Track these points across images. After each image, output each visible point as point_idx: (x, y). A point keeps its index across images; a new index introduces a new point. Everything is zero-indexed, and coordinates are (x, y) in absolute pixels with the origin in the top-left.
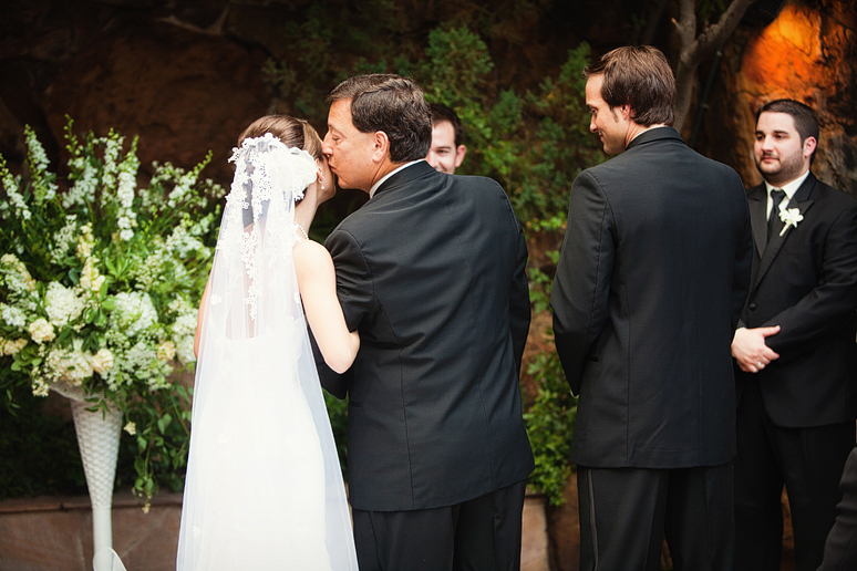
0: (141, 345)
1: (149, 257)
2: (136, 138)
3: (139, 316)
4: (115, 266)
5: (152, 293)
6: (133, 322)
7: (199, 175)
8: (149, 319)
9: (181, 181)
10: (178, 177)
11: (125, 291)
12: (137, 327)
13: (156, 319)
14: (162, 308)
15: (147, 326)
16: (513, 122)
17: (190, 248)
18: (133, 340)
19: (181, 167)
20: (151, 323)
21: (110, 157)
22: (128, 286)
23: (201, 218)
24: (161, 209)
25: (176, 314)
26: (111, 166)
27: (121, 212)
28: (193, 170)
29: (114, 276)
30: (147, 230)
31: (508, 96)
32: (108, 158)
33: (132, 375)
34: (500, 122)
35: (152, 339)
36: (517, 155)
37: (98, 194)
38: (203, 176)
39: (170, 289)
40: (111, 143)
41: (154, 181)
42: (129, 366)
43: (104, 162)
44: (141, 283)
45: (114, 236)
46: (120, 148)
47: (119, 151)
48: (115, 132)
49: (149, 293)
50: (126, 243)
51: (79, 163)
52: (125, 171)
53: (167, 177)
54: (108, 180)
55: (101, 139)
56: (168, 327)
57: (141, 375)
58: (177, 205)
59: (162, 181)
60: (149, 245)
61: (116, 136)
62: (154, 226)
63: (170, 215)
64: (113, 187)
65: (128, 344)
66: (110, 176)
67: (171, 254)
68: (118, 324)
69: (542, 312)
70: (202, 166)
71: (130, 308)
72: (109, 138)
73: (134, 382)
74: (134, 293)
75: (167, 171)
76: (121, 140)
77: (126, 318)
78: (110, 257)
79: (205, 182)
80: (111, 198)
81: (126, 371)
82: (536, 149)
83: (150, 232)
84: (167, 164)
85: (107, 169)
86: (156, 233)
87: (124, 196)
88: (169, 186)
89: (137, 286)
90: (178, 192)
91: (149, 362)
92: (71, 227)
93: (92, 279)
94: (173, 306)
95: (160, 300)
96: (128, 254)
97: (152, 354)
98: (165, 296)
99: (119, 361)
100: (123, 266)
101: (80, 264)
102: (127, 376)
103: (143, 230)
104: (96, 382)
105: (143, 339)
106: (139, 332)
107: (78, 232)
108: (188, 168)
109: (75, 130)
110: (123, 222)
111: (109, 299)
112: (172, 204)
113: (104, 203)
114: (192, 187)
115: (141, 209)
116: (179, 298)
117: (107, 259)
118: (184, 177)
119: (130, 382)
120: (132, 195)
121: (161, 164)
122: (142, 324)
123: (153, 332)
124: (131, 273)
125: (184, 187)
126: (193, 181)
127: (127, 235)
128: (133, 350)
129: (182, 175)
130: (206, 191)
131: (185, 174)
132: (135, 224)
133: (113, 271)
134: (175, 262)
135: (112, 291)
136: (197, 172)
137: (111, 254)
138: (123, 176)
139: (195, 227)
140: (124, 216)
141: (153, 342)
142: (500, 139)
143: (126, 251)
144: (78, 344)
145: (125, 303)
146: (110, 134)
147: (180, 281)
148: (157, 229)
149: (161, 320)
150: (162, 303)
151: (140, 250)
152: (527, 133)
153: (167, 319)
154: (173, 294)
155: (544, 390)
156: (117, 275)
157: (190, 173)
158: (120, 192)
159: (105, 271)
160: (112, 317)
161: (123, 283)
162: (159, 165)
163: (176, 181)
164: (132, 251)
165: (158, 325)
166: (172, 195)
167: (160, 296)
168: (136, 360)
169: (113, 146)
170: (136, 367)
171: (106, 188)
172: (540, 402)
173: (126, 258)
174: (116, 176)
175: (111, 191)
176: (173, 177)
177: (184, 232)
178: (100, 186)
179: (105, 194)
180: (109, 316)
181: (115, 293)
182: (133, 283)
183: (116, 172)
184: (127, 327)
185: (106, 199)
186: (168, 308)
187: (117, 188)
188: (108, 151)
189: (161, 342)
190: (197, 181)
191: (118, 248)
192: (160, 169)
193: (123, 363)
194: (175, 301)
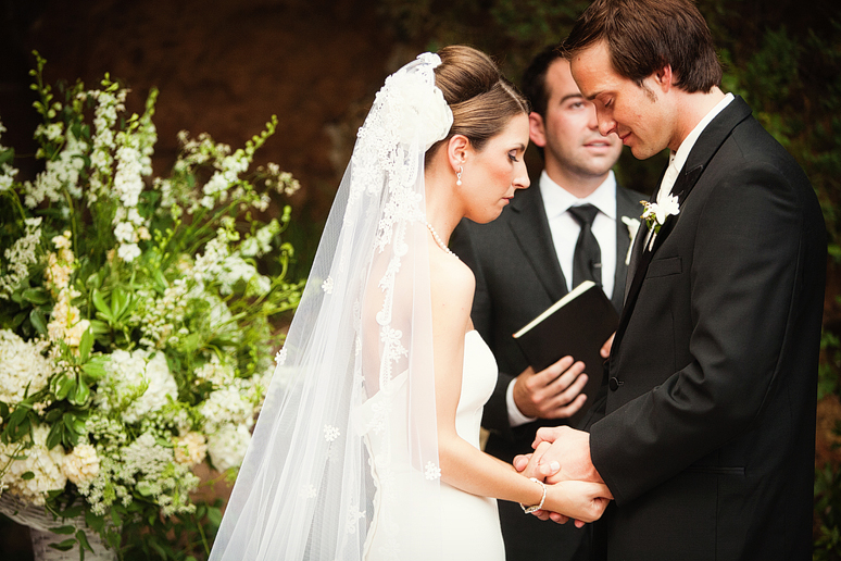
0: (147, 438)
1: (167, 292)
2: (154, 94)
3: (143, 389)
4: (109, 304)
5: (169, 351)
6: (134, 398)
7: (254, 156)
8: (162, 395)
9: (225, 165)
10: (220, 158)
11: (123, 346)
12: (141, 408)
13: (175, 395)
14: (185, 377)
15: (158, 407)
16: (784, 82)
17: (234, 277)
18: (134, 430)
19: (225, 143)
20: (165, 402)
21: (104, 122)
22: (128, 339)
23: (258, 228)
24: (190, 211)
25: (208, 388)
26: (105, 137)
27: (119, 213)
28: (244, 148)
29: (106, 322)
30: (163, 245)
31: (775, 38)
32: (100, 123)
33: (132, 490)
34: (763, 81)
35: (167, 428)
36: (790, 137)
37: (83, 182)
38: (260, 157)
39: (201, 345)
40: (105, 98)
41: (181, 165)
42: (126, 474)
43: (93, 130)
44: (149, 337)
45: (110, 255)
46: (121, 107)
47: (119, 113)
48: (112, 81)
49: (164, 351)
50: (127, 265)
51: (54, 132)
52: (128, 144)
53: (201, 158)
54: (100, 160)
55: (91, 92)
56: (194, 409)
57: (146, 488)
58: (218, 206)
59: (194, 166)
60: (170, 270)
61: (115, 86)
62: (177, 239)
63: (204, 222)
64: (108, 171)
65: (123, 436)
66: (102, 154)
67: (202, 286)
68: (110, 402)
69: (826, 398)
70: (260, 141)
71: (131, 377)
72: (103, 89)
73: (134, 499)
74: (140, 351)
75: (202, 149)
76: (123, 95)
77: (122, 392)
78: (100, 289)
79: (266, 168)
80: (105, 190)
81: (120, 482)
82: (821, 127)
83: (167, 249)
84: (202, 136)
85: (98, 141)
86: (182, 251)
87: (124, 188)
88: (205, 172)
89: (143, 341)
90: (219, 184)
91: (161, 467)
92: (33, 238)
93: (69, 326)
94: (203, 372)
95: (182, 362)
96: (132, 285)
97: (166, 454)
98: (190, 357)
99: (109, 465)
100: (121, 305)
101: (49, 300)
102: (122, 490)
103: (157, 244)
104: (69, 498)
105: (151, 429)
106: (145, 417)
107: (46, 246)
108: (237, 144)
109: (48, 77)
110: (122, 232)
111: (94, 360)
112: (208, 202)
113: (93, 198)
114: (241, 176)
115: (159, 211)
116: (215, 359)
117: (95, 291)
118: (229, 158)
119: (127, 500)
120: (139, 185)
121: (193, 136)
122: (151, 404)
123: (168, 416)
124: (135, 318)
125: (228, 174)
126: (244, 166)
127: (130, 253)
128: (133, 445)
129: (226, 155)
130: (268, 182)
131: (232, 153)
132: (145, 235)
133: (104, 313)
134: (211, 299)
135: (101, 347)
136: (250, 150)
137: (103, 283)
138: (123, 153)
139: (246, 243)
140: (125, 220)
141: (168, 433)
142: (762, 109)
143: (129, 280)
144: (41, 434)
145: (123, 368)
146: (104, 83)
147: (219, 332)
148: (182, 244)
149: (182, 398)
150: (185, 368)
151: (151, 277)
152: (807, 102)
153: (194, 395)
154: (206, 354)
155: (830, 528)
156: (112, 320)
157: (240, 152)
158: (118, 180)
159: (90, 313)
160: (99, 390)
161: (120, 333)
162: (189, 139)
163: (217, 165)
164: (137, 280)
165: (177, 404)
166: (208, 189)
167: (183, 357)
168: (138, 464)
169: (109, 103)
170: (139, 475)
171: (96, 175)
172: (823, 546)
173: (126, 291)
174: (113, 153)
175: (104, 180)
176: (212, 159)
177: (224, 250)
178: (88, 171)
179: (95, 183)
180: (94, 388)
181: (107, 350)
182: (136, 334)
183: (113, 146)
184: (125, 406)
185: (97, 192)
186: (195, 378)
187: (113, 176)
188: (100, 112)
189: (182, 433)
190: (252, 166)
191: (114, 274)
192: (191, 145)
193: (116, 468)
194: (207, 366)
